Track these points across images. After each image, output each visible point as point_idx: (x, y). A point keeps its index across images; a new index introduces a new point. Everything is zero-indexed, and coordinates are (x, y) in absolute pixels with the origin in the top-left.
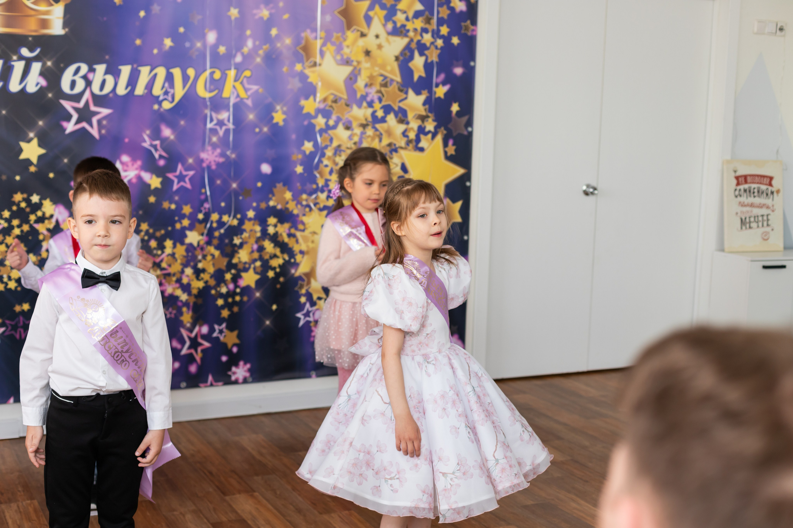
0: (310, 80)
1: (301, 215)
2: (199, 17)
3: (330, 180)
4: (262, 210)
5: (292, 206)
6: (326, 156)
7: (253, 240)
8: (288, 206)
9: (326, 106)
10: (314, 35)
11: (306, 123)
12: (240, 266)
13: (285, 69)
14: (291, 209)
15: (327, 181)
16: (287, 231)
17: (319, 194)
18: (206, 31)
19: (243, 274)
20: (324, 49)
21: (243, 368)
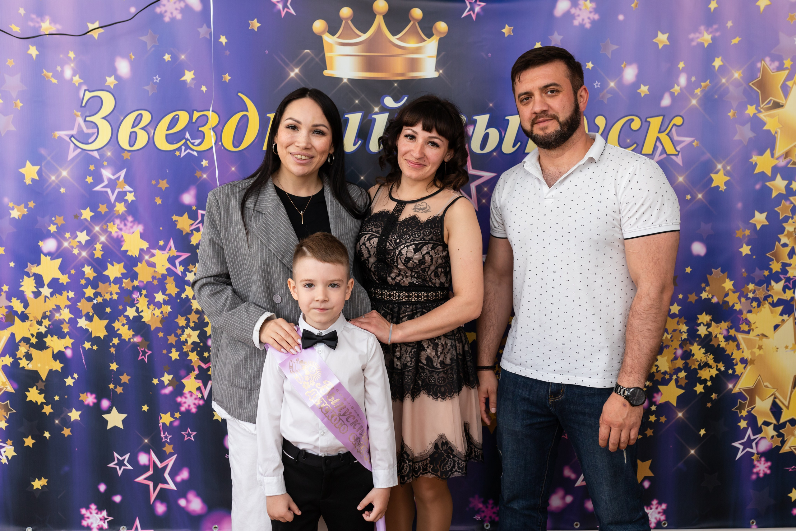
0: (765, 128)
1: (745, 312)
2: (615, 47)
3: (790, 265)
4: (691, 302)
5: (732, 299)
6: (786, 232)
7: (676, 344)
8: (726, 299)
9: (788, 163)
10: (776, 64)
11: (758, 187)
12: (658, 377)
13: (729, 114)
14: (731, 304)
15: (785, 265)
16: (725, 333)
17: (773, 283)
18: (623, 66)
19: (660, 387)
20: (789, 83)
21: (657, 508)
